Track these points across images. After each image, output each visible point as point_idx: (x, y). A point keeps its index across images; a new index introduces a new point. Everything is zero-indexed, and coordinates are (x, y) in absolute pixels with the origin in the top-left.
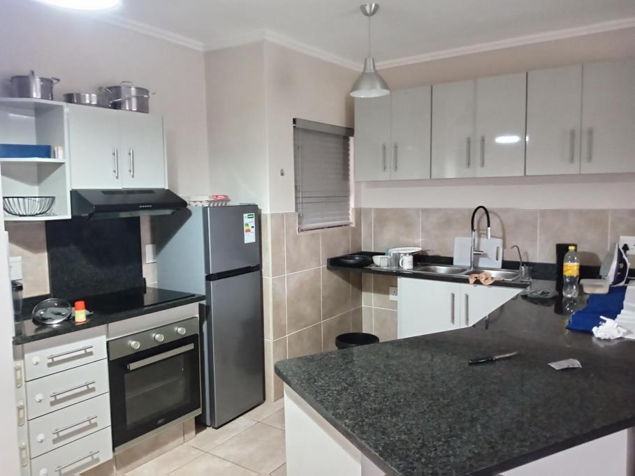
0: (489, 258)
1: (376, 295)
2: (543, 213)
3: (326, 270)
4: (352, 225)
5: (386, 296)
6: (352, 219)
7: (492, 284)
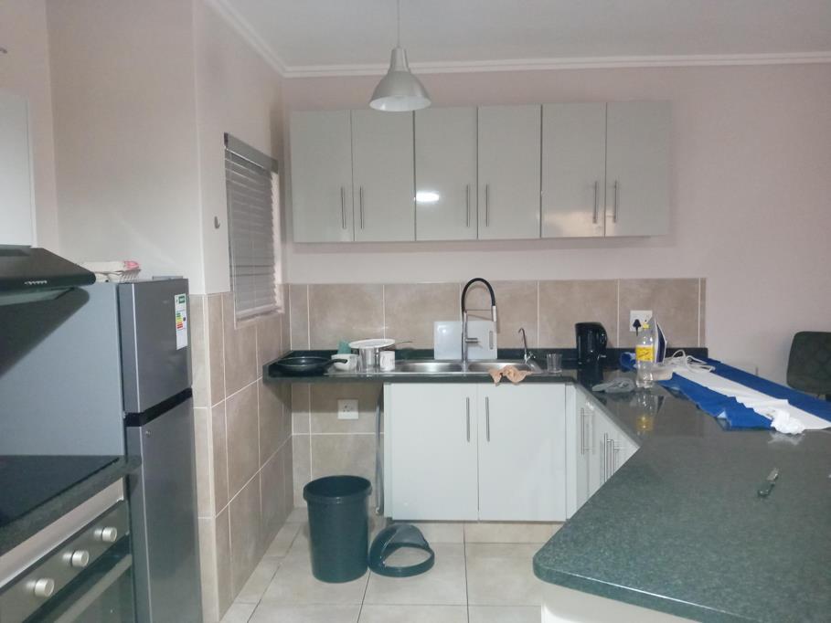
0: (481, 347)
1: (316, 414)
2: (544, 284)
3: (262, 385)
4: (279, 311)
5: (332, 414)
6: (279, 300)
7: (524, 381)
